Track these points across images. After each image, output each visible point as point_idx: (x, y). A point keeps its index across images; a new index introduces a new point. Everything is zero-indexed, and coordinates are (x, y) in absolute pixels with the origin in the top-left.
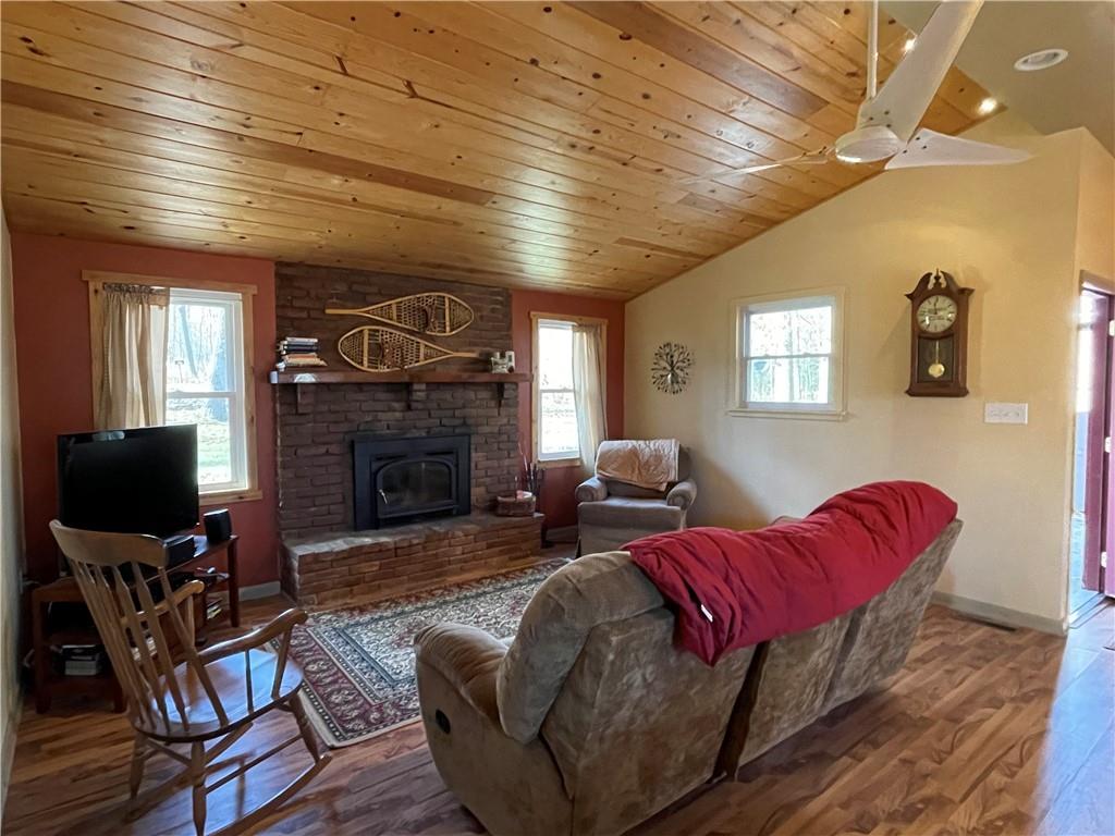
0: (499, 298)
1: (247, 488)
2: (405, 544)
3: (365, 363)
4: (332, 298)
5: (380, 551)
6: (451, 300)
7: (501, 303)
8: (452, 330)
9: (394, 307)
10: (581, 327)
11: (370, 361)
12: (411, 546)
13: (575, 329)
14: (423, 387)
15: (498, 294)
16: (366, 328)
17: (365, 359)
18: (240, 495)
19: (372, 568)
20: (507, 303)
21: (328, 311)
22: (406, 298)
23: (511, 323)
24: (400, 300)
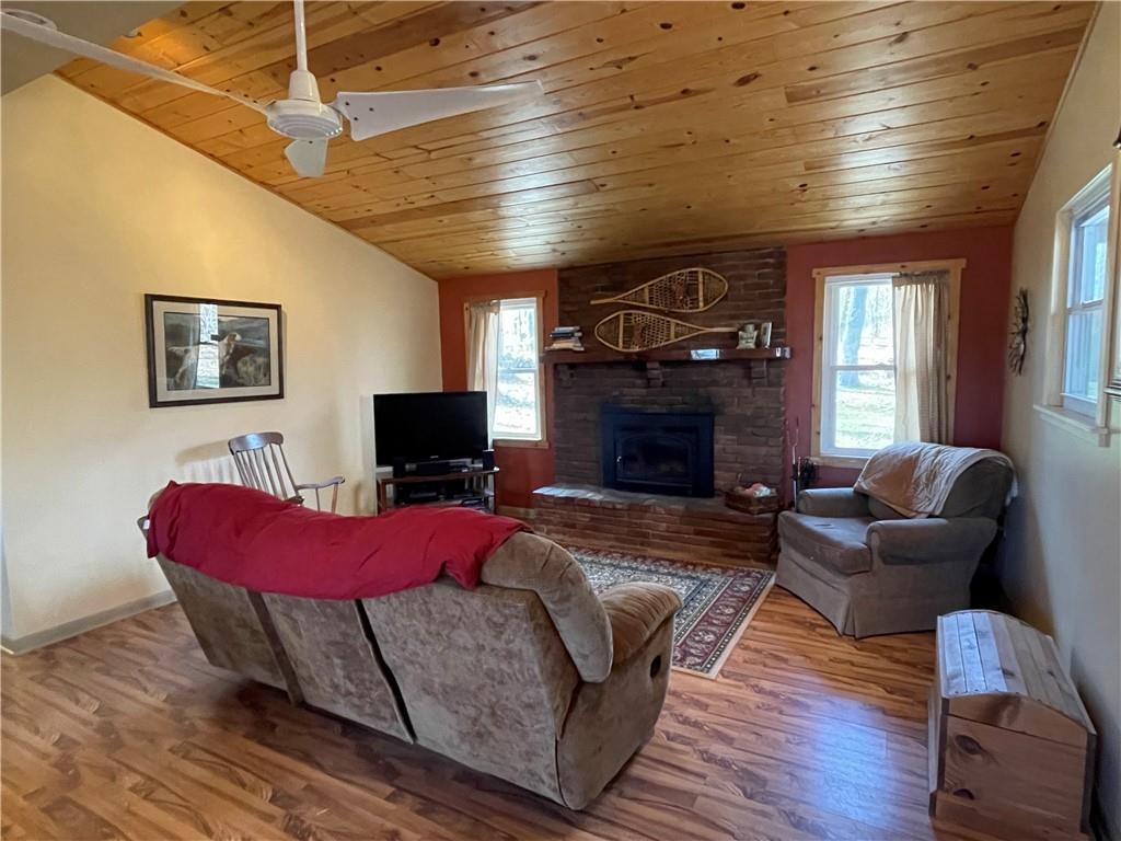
0: (771, 261)
1: (540, 439)
2: (610, 506)
3: (621, 344)
4: (597, 290)
5: (588, 506)
6: (704, 274)
7: (772, 266)
8: (705, 306)
9: (647, 291)
10: (906, 278)
11: (624, 342)
12: (614, 509)
13: (897, 283)
14: (657, 365)
15: (770, 255)
16: (621, 313)
17: (621, 340)
18: (536, 443)
19: (584, 518)
20: (781, 265)
21: (593, 302)
22: (658, 280)
23: (785, 288)
24: (651, 283)
